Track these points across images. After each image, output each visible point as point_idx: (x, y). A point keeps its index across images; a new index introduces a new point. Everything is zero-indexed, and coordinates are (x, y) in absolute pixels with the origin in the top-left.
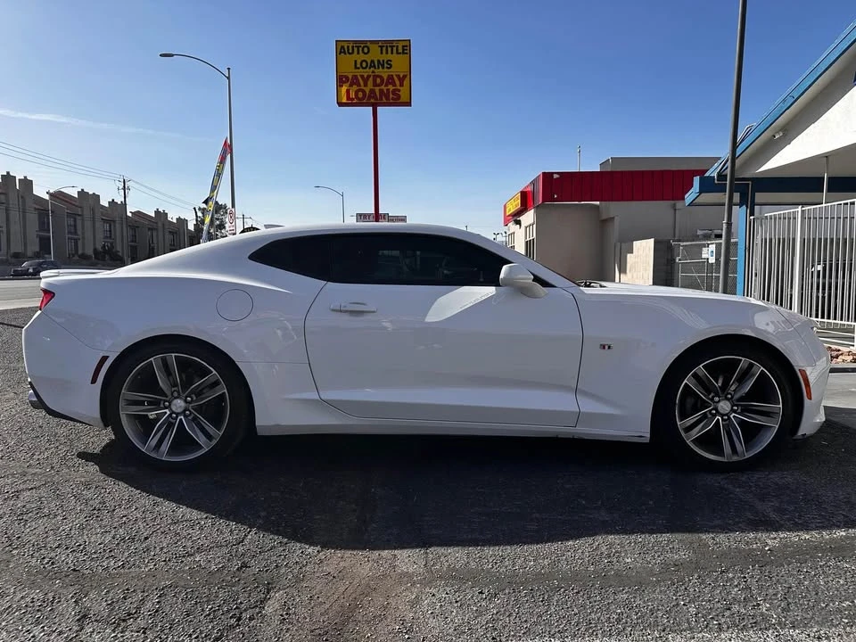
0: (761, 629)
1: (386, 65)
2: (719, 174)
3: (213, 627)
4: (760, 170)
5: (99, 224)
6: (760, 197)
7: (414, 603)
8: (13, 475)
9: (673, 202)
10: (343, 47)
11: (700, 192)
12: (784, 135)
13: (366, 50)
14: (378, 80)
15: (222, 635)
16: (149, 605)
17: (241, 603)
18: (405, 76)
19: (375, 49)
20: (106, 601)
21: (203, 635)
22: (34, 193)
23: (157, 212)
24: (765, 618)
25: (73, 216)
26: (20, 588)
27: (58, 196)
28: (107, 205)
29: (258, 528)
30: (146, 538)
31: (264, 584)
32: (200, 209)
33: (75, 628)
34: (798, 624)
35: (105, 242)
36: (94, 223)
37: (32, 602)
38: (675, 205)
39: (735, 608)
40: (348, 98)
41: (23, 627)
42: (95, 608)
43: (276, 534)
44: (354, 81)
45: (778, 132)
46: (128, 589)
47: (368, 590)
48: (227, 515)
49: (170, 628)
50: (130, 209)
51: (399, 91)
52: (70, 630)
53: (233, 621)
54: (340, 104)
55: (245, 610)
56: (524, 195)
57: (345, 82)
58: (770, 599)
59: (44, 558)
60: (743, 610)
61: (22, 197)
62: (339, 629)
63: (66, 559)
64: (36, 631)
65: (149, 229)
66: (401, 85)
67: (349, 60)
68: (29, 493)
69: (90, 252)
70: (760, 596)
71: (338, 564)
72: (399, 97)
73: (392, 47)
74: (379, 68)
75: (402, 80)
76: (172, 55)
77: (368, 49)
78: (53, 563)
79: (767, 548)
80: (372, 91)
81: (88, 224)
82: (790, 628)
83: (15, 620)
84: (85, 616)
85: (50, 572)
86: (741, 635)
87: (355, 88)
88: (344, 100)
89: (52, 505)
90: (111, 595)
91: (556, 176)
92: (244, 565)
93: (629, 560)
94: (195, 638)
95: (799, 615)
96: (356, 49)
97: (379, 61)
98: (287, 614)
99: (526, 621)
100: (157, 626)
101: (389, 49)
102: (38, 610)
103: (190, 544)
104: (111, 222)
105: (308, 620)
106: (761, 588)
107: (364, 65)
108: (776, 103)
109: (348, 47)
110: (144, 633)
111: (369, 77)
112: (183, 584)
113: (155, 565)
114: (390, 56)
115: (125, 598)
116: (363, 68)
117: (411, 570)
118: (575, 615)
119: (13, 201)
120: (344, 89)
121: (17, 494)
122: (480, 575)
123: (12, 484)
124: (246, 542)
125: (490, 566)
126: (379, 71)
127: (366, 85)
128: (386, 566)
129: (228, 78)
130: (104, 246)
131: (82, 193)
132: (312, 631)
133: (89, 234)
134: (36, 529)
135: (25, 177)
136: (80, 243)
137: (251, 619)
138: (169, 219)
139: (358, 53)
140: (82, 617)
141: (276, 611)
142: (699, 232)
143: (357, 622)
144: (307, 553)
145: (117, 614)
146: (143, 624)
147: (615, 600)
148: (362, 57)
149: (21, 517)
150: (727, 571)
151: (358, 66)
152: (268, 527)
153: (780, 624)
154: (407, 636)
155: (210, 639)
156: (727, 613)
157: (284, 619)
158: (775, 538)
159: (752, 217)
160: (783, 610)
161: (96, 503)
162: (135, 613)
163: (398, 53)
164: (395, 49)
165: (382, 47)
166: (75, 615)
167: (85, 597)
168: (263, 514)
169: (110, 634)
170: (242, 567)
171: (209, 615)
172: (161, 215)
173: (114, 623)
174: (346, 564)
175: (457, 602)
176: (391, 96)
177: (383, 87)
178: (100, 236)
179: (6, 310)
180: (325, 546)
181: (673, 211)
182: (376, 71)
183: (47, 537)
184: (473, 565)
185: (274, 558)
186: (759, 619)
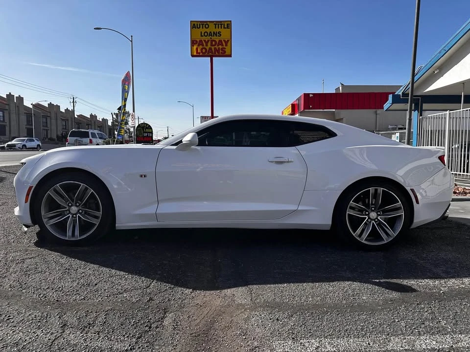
0: (443, 334)
1: (218, 35)
2: (403, 93)
3: (136, 331)
4: (426, 91)
5: (59, 122)
6: (425, 106)
7: (247, 320)
8: (20, 251)
9: (375, 110)
10: (194, 25)
11: (393, 103)
12: (440, 71)
13: (207, 26)
14: (214, 43)
15: (141, 336)
16: (100, 319)
17: (151, 319)
18: (228, 41)
19: (212, 26)
20: (76, 317)
21: (131, 336)
22: (24, 104)
23: (91, 115)
24: (444, 329)
25: (46, 117)
26: (28, 310)
27: (37, 106)
28: (64, 111)
29: (157, 280)
30: (96, 284)
31: (162, 310)
32: (114, 114)
33: (60, 331)
34: (463, 332)
35: (63, 131)
36: (57, 121)
37: (35, 317)
38: (376, 112)
39: (427, 323)
40: (197, 52)
41: (31, 330)
42: (70, 321)
43: (167, 283)
44: (200, 43)
45: (436, 70)
46: (87, 311)
47: (220, 313)
48: (139, 273)
49: (113, 332)
50: (77, 114)
51: (225, 48)
52: (57, 332)
53: (147, 328)
54: (193, 56)
55: (153, 323)
56: (293, 106)
57: (195, 44)
58: (446, 319)
59: (40, 294)
60: (431, 324)
61: (18, 107)
62: (206, 333)
63: (53, 295)
64: (39, 332)
65: (87, 124)
66: (226, 45)
67: (198, 31)
68: (30, 260)
69: (55, 137)
70: (440, 317)
71: (202, 299)
72: (225, 52)
73: (221, 24)
74: (214, 36)
75: (226, 42)
76: (101, 29)
77: (208, 25)
78: (45, 297)
79: (441, 292)
80: (210, 49)
81: (53, 121)
82: (459, 334)
83: (26, 326)
84: (65, 325)
85: (45, 302)
86: (432, 338)
87: (201, 47)
88: (195, 54)
89: (43, 267)
90: (79, 314)
91: (311, 95)
92: (151, 299)
93: (365, 298)
94: (127, 337)
95: (463, 327)
96: (201, 26)
97: (214, 33)
98: (176, 325)
99: (310, 329)
100: (105, 330)
101: (220, 26)
102: (39, 322)
103: (120, 288)
104: (66, 120)
105: (188, 328)
106: (440, 313)
107: (206, 34)
108: (436, 53)
109: (197, 25)
110: (98, 334)
111: (208, 41)
112: (118, 308)
113: (102, 298)
114: (220, 30)
115: (86, 316)
116: (205, 36)
117: (243, 302)
118: (338, 326)
119: (13, 108)
120: (195, 47)
121: (23, 261)
122: (282, 305)
123: (20, 255)
124: (151, 287)
125: (287, 301)
126: (214, 38)
127: (207, 45)
128: (230, 300)
129: (131, 41)
130: (62, 133)
131: (50, 104)
132: (191, 334)
133: (54, 127)
134: (34, 280)
135: (19, 96)
136: (49, 131)
137: (157, 327)
138: (98, 119)
139: (203, 28)
140: (64, 325)
141: (170, 323)
142: (390, 127)
143: (216, 330)
144: (185, 293)
145: (83, 324)
146: (97, 329)
147: (359, 318)
148: (205, 30)
149: (26, 273)
150: (420, 304)
151: (203, 35)
152: (162, 279)
153: (453, 332)
154: (244, 337)
155: (135, 338)
156: (423, 326)
157: (175, 328)
158: (445, 287)
159: (421, 117)
160: (454, 324)
161: (67, 266)
162: (93, 323)
163: (224, 28)
164: (223, 25)
165: (215, 24)
166: (59, 324)
167: (64, 315)
168: (159, 272)
169: (80, 335)
170: (150, 300)
171: (134, 325)
172: (93, 117)
173: (81, 329)
174: (208, 299)
175: (270, 319)
176: (221, 51)
177: (216, 46)
178: (60, 128)
179: (11, 166)
180: (195, 289)
181: (375, 115)
182: (213, 37)
183: (41, 283)
184: (278, 300)
185: (167, 296)
186: (441, 329)
